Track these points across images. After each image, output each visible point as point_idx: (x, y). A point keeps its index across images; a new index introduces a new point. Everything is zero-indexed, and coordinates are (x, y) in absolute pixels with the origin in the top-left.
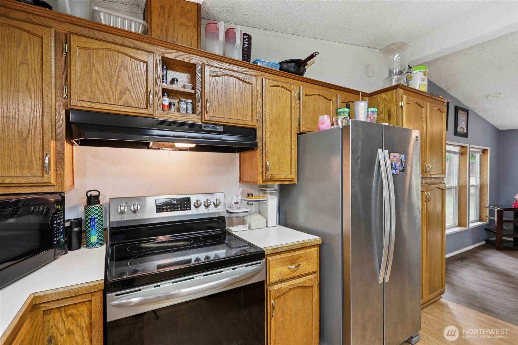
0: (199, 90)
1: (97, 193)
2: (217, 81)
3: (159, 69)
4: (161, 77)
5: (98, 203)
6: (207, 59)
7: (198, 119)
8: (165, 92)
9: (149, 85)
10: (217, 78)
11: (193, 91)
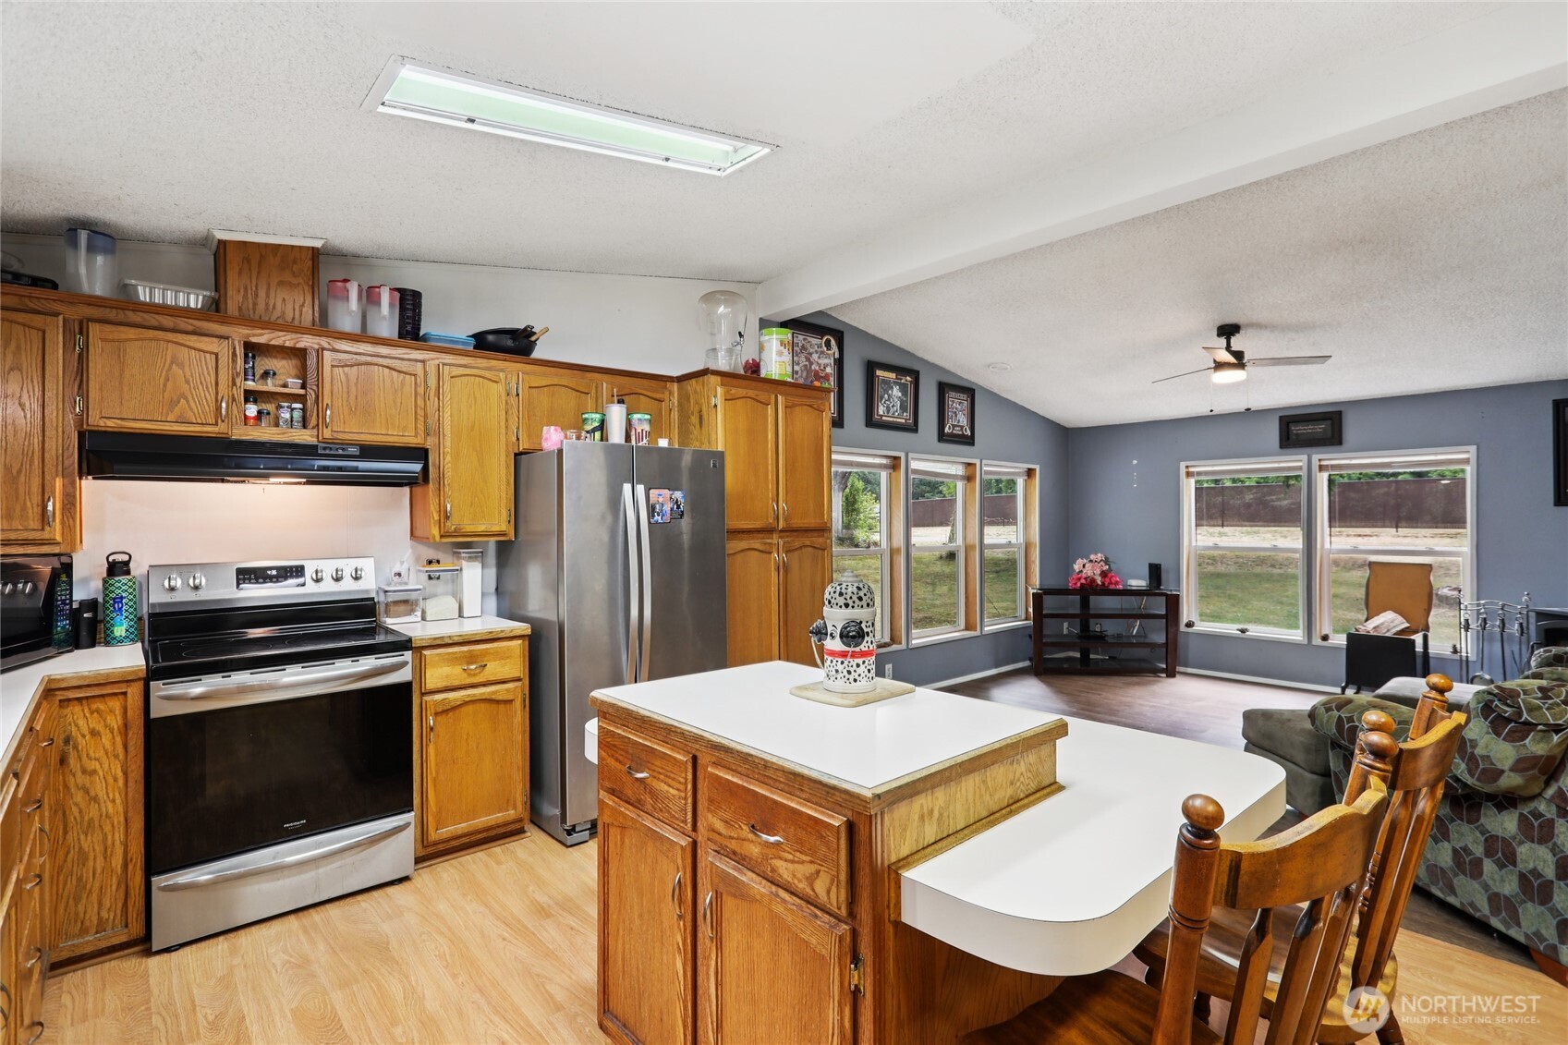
0: (314, 390)
1: (126, 558)
2: (347, 375)
3: (240, 361)
4: (242, 374)
5: (128, 573)
6: (329, 340)
7: (312, 436)
8: (251, 396)
9: (220, 388)
10: (346, 369)
11: (302, 392)
